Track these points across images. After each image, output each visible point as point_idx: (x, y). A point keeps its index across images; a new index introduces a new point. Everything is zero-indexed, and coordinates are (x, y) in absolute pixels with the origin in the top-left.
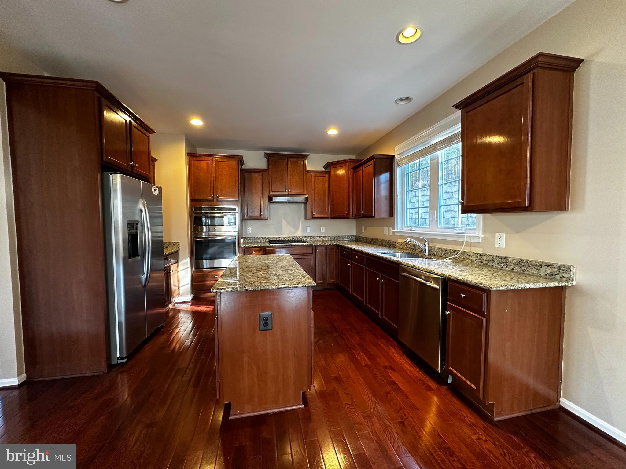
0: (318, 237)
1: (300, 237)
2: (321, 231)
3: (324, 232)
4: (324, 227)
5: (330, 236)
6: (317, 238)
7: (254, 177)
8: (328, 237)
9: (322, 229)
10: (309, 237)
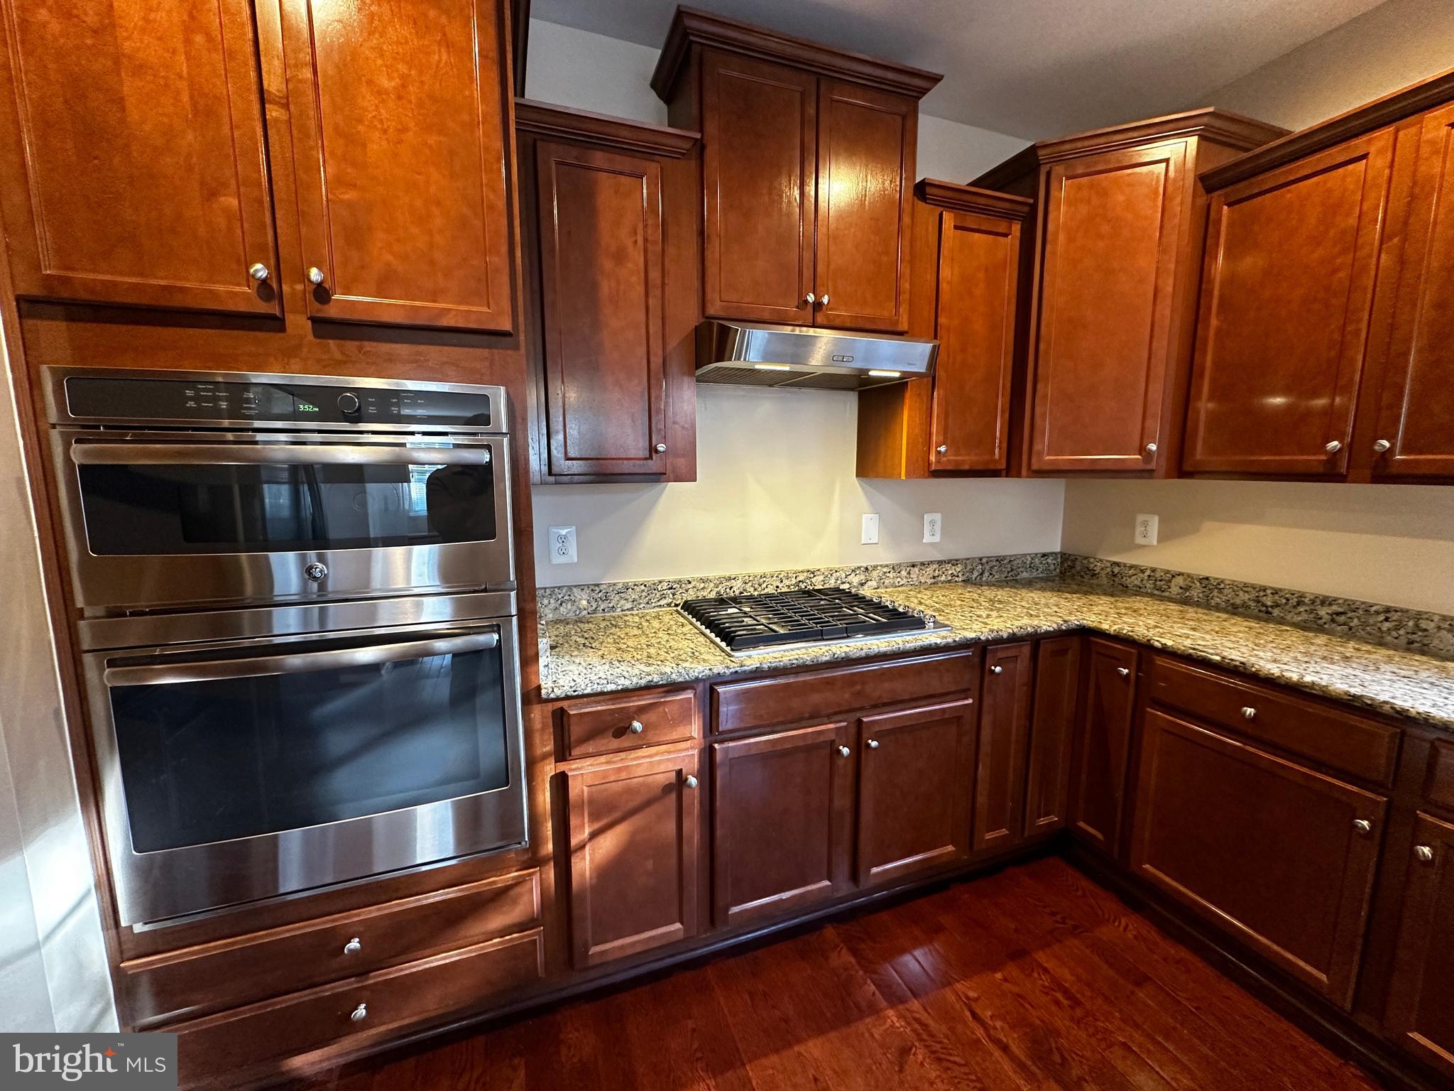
0: (913, 566)
1: (833, 571)
2: (927, 539)
3: (937, 539)
4: (937, 517)
5: (964, 561)
6: (909, 573)
7: (605, 183)
8: (954, 562)
9: (932, 523)
10: (875, 567)
